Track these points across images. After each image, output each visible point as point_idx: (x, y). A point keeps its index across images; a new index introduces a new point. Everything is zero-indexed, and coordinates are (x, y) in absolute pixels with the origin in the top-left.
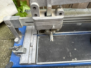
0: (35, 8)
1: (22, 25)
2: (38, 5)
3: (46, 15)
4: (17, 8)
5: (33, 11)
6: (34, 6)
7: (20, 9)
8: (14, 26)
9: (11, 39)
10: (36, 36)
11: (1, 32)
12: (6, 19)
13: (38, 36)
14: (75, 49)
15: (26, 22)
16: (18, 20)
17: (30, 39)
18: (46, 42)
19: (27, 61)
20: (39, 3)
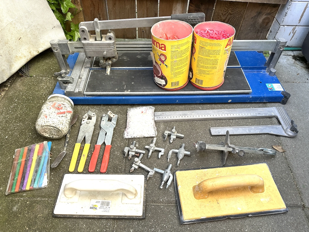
0: (83, 31)
1: (71, 51)
2: (86, 29)
3: (96, 40)
4: (66, 33)
5: (82, 34)
6: (82, 30)
7: (70, 35)
8: (62, 51)
9: (53, 77)
10: (89, 69)
11: (39, 68)
12: (53, 42)
13: (91, 70)
14: (132, 83)
15: (75, 48)
16: (67, 44)
17: (80, 71)
18: (100, 75)
19: (74, 89)
20: (87, 27)
